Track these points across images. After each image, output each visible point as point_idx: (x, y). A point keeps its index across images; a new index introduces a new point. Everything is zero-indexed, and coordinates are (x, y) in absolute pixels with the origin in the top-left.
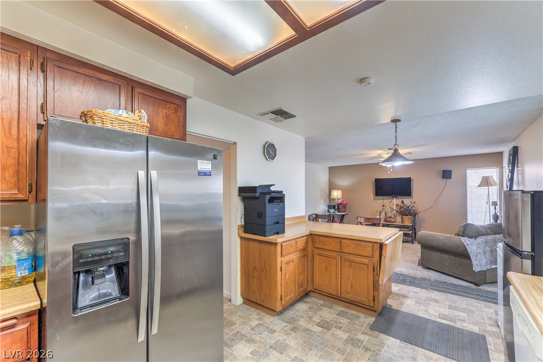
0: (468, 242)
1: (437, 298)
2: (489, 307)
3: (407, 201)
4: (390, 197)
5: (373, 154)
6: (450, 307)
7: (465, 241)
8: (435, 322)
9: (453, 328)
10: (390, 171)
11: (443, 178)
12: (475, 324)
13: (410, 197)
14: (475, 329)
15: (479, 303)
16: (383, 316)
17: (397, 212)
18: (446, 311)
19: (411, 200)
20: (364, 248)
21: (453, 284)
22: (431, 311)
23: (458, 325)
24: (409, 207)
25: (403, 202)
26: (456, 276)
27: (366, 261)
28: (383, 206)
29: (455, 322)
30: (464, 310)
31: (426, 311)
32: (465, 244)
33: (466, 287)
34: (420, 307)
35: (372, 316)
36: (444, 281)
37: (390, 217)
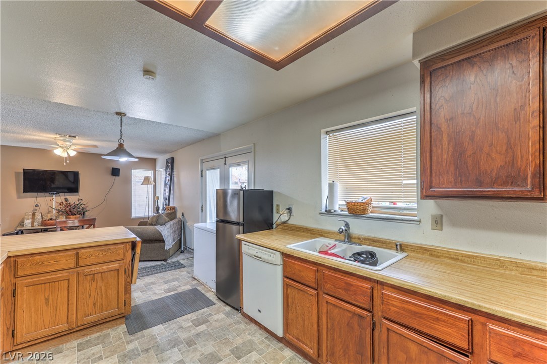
0: (161, 229)
1: (151, 281)
2: (182, 271)
3: (73, 199)
4: (47, 194)
5: (42, 136)
6: (166, 283)
7: (159, 228)
8: (167, 297)
9: (180, 294)
10: (66, 162)
11: (112, 175)
12: (186, 284)
13: (76, 194)
14: (188, 287)
15: (176, 271)
16: (130, 317)
17: (59, 211)
18: (166, 286)
19: (77, 197)
20: (114, 252)
21: (151, 267)
22: (157, 292)
23: (180, 290)
24: (77, 205)
25: (66, 200)
26: (150, 260)
27: (115, 265)
28: (37, 206)
29: (177, 290)
30: (174, 280)
31: (155, 294)
32: (160, 231)
33: (161, 265)
34: (148, 293)
35: (120, 324)
36: (144, 266)
37: (51, 219)
